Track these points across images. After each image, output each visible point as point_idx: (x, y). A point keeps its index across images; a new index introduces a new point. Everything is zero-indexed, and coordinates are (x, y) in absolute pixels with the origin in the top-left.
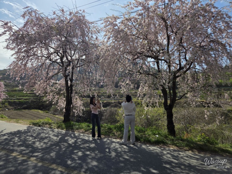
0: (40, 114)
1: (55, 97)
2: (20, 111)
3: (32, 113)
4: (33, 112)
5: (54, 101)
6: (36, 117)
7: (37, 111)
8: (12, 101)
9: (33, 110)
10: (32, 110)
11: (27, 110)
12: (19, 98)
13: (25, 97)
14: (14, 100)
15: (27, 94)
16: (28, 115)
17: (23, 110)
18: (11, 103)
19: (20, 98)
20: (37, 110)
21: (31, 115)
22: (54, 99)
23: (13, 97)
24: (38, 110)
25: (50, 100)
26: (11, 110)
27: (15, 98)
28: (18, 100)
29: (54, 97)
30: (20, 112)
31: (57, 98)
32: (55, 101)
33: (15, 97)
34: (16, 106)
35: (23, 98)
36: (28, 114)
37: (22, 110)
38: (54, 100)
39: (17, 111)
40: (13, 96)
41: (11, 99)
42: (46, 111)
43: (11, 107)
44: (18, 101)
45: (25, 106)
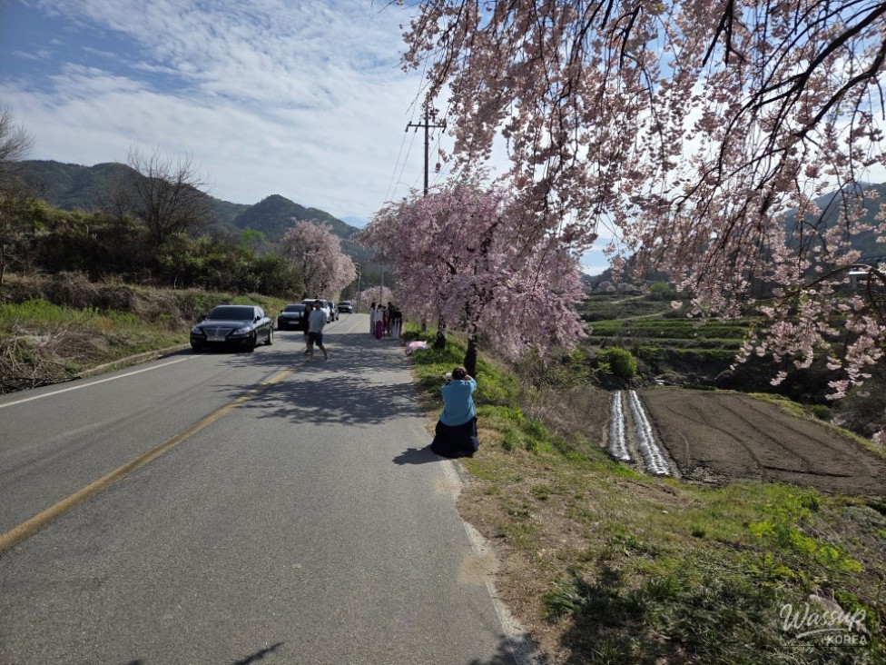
0: (784, 418)
1: (851, 337)
2: (703, 394)
3: (751, 407)
4: (754, 403)
5: (841, 375)
6: (759, 431)
7: (774, 401)
8: (681, 353)
9: (756, 394)
10: (750, 394)
11: (732, 391)
12: (706, 340)
13: (731, 337)
14: (691, 347)
15: (738, 328)
16: (727, 415)
17: (718, 390)
18: (680, 359)
19: (711, 340)
20: (772, 396)
21: (741, 417)
22: (841, 354)
23: (689, 338)
24: (778, 398)
25: (802, 359)
26: (676, 387)
27: (694, 341)
28: (702, 350)
29: (835, 333)
30: (702, 397)
31: (876, 338)
32: (852, 371)
33: (694, 338)
34: (695, 372)
35: (723, 340)
36: (730, 410)
37: (711, 390)
38: (846, 364)
39: (693, 391)
40: (689, 332)
41: (681, 346)
42: (818, 407)
43: (678, 375)
44: (701, 353)
45: (726, 374)
